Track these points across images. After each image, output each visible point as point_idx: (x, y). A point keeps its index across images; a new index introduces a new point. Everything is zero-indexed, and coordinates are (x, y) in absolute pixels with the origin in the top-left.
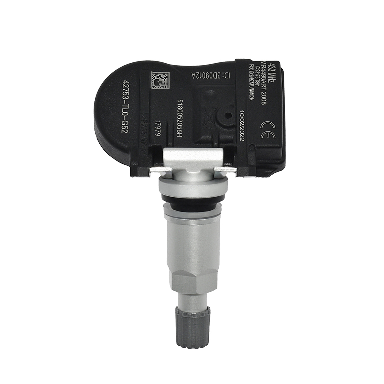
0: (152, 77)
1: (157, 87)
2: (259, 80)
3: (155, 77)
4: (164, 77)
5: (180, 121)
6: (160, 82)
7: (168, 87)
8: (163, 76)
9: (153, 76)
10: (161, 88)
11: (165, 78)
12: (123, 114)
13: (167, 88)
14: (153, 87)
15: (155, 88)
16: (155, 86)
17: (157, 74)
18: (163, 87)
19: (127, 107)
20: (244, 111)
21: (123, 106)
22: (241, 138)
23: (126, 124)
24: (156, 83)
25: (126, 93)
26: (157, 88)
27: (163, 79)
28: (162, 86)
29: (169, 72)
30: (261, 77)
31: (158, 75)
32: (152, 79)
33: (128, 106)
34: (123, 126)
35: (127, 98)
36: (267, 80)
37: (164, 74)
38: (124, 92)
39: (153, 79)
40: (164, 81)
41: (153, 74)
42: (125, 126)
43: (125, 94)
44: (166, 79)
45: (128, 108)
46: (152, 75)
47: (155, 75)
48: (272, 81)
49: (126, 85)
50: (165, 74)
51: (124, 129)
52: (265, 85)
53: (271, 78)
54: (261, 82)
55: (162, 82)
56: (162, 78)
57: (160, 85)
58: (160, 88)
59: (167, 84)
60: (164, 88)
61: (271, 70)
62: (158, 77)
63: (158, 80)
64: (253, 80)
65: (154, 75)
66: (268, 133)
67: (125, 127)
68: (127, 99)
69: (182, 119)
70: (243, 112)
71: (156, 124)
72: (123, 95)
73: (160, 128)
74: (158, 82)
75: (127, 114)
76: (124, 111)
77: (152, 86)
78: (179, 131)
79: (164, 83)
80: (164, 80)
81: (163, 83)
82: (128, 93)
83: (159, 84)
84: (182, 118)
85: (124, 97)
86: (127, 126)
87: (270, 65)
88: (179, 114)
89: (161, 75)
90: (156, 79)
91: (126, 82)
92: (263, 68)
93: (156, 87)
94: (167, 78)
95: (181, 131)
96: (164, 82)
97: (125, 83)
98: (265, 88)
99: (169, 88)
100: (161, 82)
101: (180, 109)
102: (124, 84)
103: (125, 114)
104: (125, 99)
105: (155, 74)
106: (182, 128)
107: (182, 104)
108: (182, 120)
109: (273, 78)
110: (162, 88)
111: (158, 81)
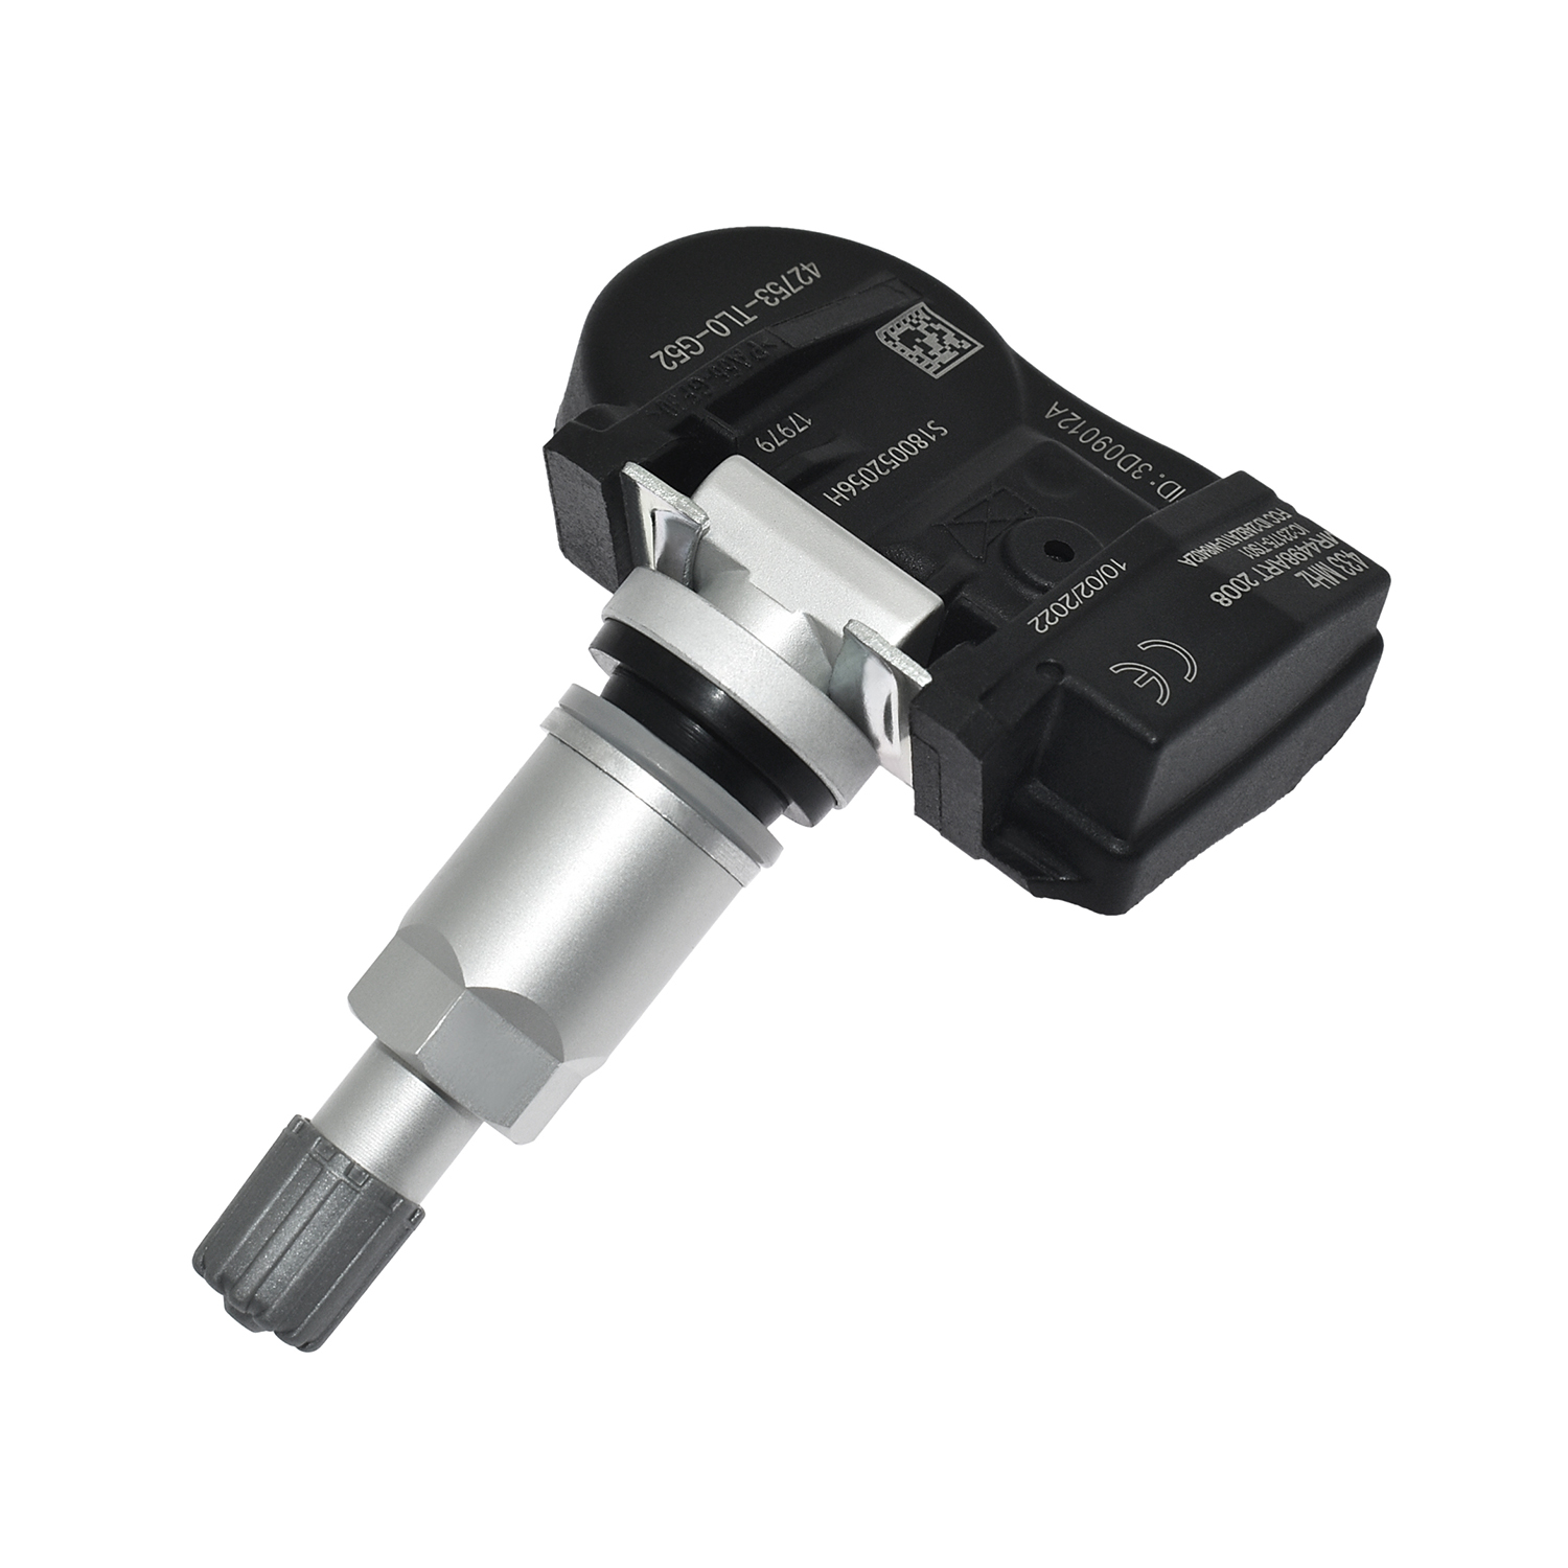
0: (911, 317)
1: (899, 348)
2: (1269, 550)
3: (919, 324)
4: (950, 345)
5: (877, 468)
6: (921, 345)
7: (935, 373)
8: (949, 338)
9: (918, 319)
10: (909, 359)
11: (953, 349)
12: (712, 324)
13: (930, 372)
14: (888, 338)
15: (889, 344)
16: (894, 341)
17: (937, 322)
18: (920, 360)
19: (746, 319)
20: (1126, 567)
21: (733, 307)
22: (1036, 618)
23: (689, 349)
24: (909, 339)
25: (781, 288)
26: (897, 350)
27: (944, 345)
28: (917, 357)
29: (980, 346)
30: (1284, 549)
31: (938, 327)
32: (909, 320)
33: (750, 320)
34: (675, 347)
35: (772, 301)
36: (1296, 569)
37: (958, 337)
38: (776, 284)
39: (911, 323)
40: (942, 352)
41: (920, 312)
42: (679, 351)
43: (776, 289)
44: (952, 351)
45: (746, 323)
46: (917, 313)
47: (924, 320)
48: (1314, 582)
49: (805, 275)
50: (963, 341)
51: (669, 354)
52: (1273, 569)
53: (1316, 576)
54: (1272, 556)
55: (931, 349)
56: (941, 342)
57: (914, 350)
58: (905, 355)
59: (940, 363)
60: (922, 366)
61: (1339, 563)
62: (930, 330)
63: (925, 336)
64: (1244, 536)
65: (922, 316)
66: (1151, 674)
67: (676, 353)
68: (768, 303)
69: (891, 470)
70: (1123, 568)
71: (791, 418)
72: (768, 287)
73: (792, 434)
74: (918, 340)
75: (724, 332)
76: (724, 320)
77: (885, 333)
78: (845, 487)
79: (935, 356)
80: (944, 350)
81: (931, 353)
82: (789, 294)
83: (915, 347)
84: (894, 468)
85: (761, 294)
86: (688, 358)
87: (1350, 555)
88: (893, 451)
89: (945, 334)
90: (918, 328)
91: (812, 268)
92: (1317, 544)
93: (895, 346)
94: (956, 353)
95: (854, 490)
96: (939, 355)
97: (805, 268)
98: (1269, 574)
99: (937, 376)
100: (926, 349)
101: (915, 445)
102: (800, 268)
103: (716, 325)
104: (761, 298)
105: (929, 318)
106: (863, 488)
107: (933, 438)
108: (888, 471)
109: (1323, 581)
110: (914, 361)
111: (921, 339)
